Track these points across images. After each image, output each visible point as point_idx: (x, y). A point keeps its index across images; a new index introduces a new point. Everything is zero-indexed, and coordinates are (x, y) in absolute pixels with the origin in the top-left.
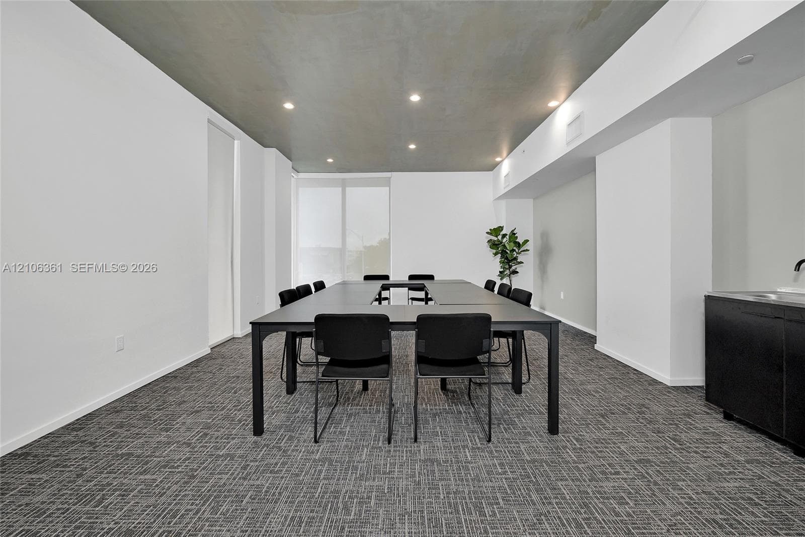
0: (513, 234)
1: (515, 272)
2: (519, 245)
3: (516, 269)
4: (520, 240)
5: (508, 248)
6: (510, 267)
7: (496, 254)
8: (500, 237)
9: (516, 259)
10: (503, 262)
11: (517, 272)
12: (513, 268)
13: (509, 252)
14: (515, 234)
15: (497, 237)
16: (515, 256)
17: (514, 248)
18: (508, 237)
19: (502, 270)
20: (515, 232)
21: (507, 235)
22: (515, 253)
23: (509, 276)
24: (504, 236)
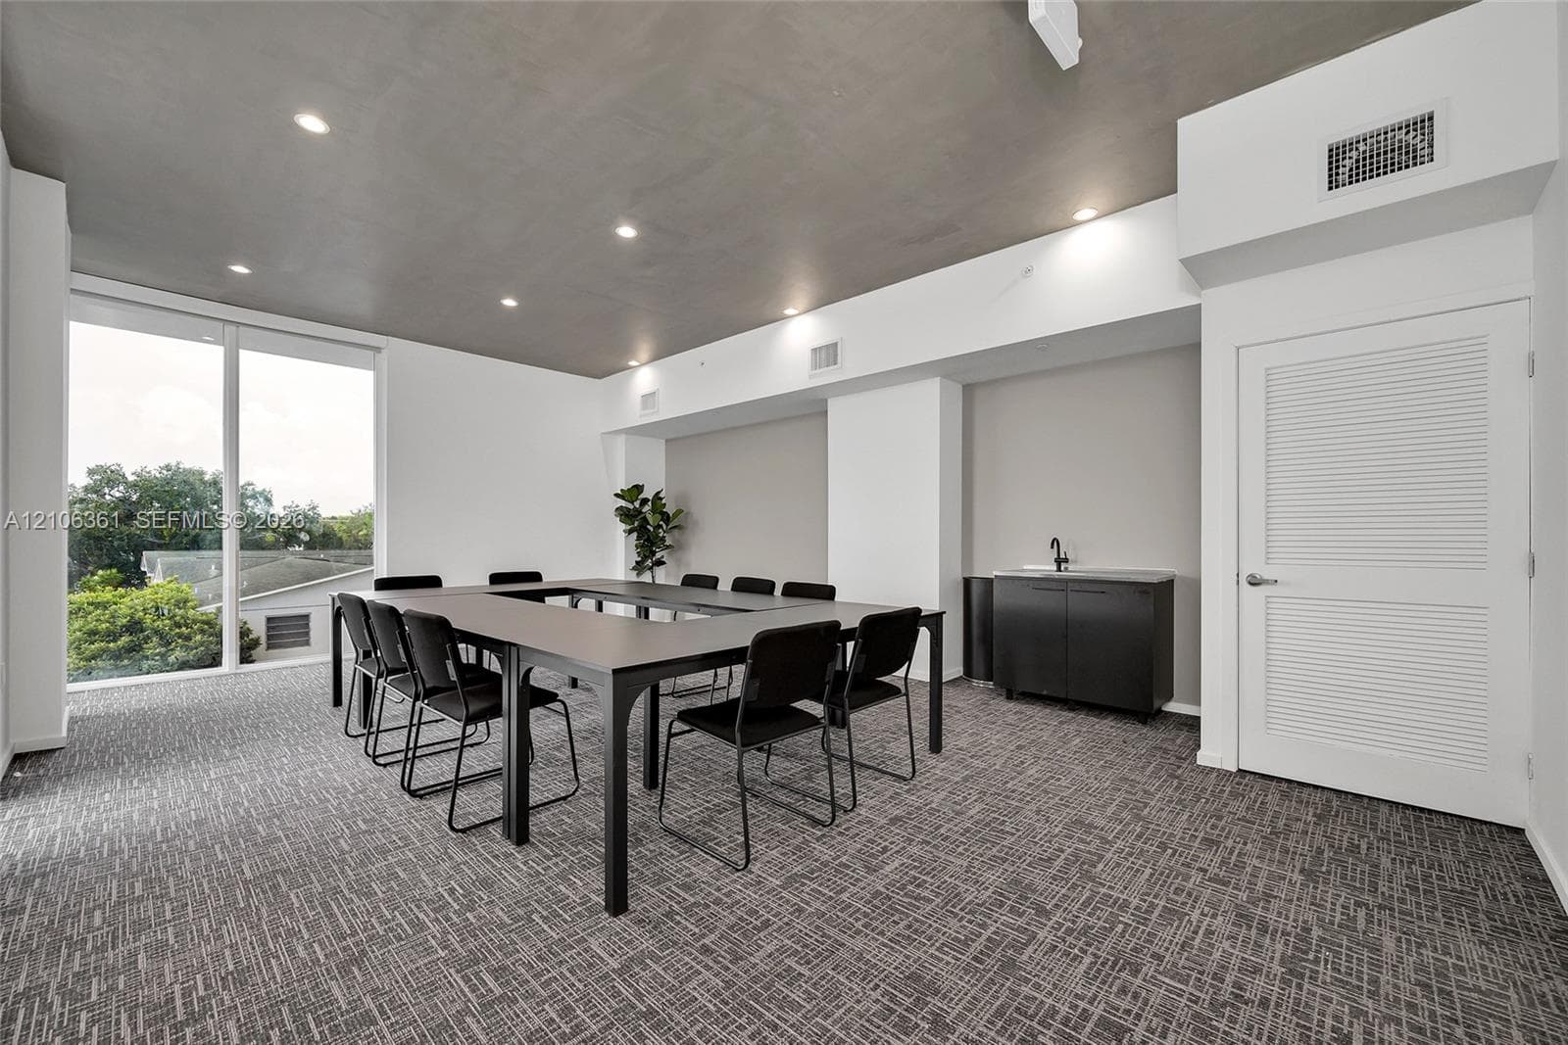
0: (657, 497)
1: (660, 563)
2: (666, 518)
3: (663, 557)
4: (670, 509)
5: (651, 523)
6: (654, 553)
7: (630, 532)
8: (637, 504)
9: (663, 539)
10: (642, 546)
11: (664, 563)
12: (658, 556)
13: (652, 530)
14: (661, 499)
15: (632, 503)
16: (661, 535)
17: (661, 523)
18: (650, 503)
19: (640, 559)
20: (662, 495)
21: (649, 500)
22: (661, 530)
23: (651, 568)
24: (645, 501)
